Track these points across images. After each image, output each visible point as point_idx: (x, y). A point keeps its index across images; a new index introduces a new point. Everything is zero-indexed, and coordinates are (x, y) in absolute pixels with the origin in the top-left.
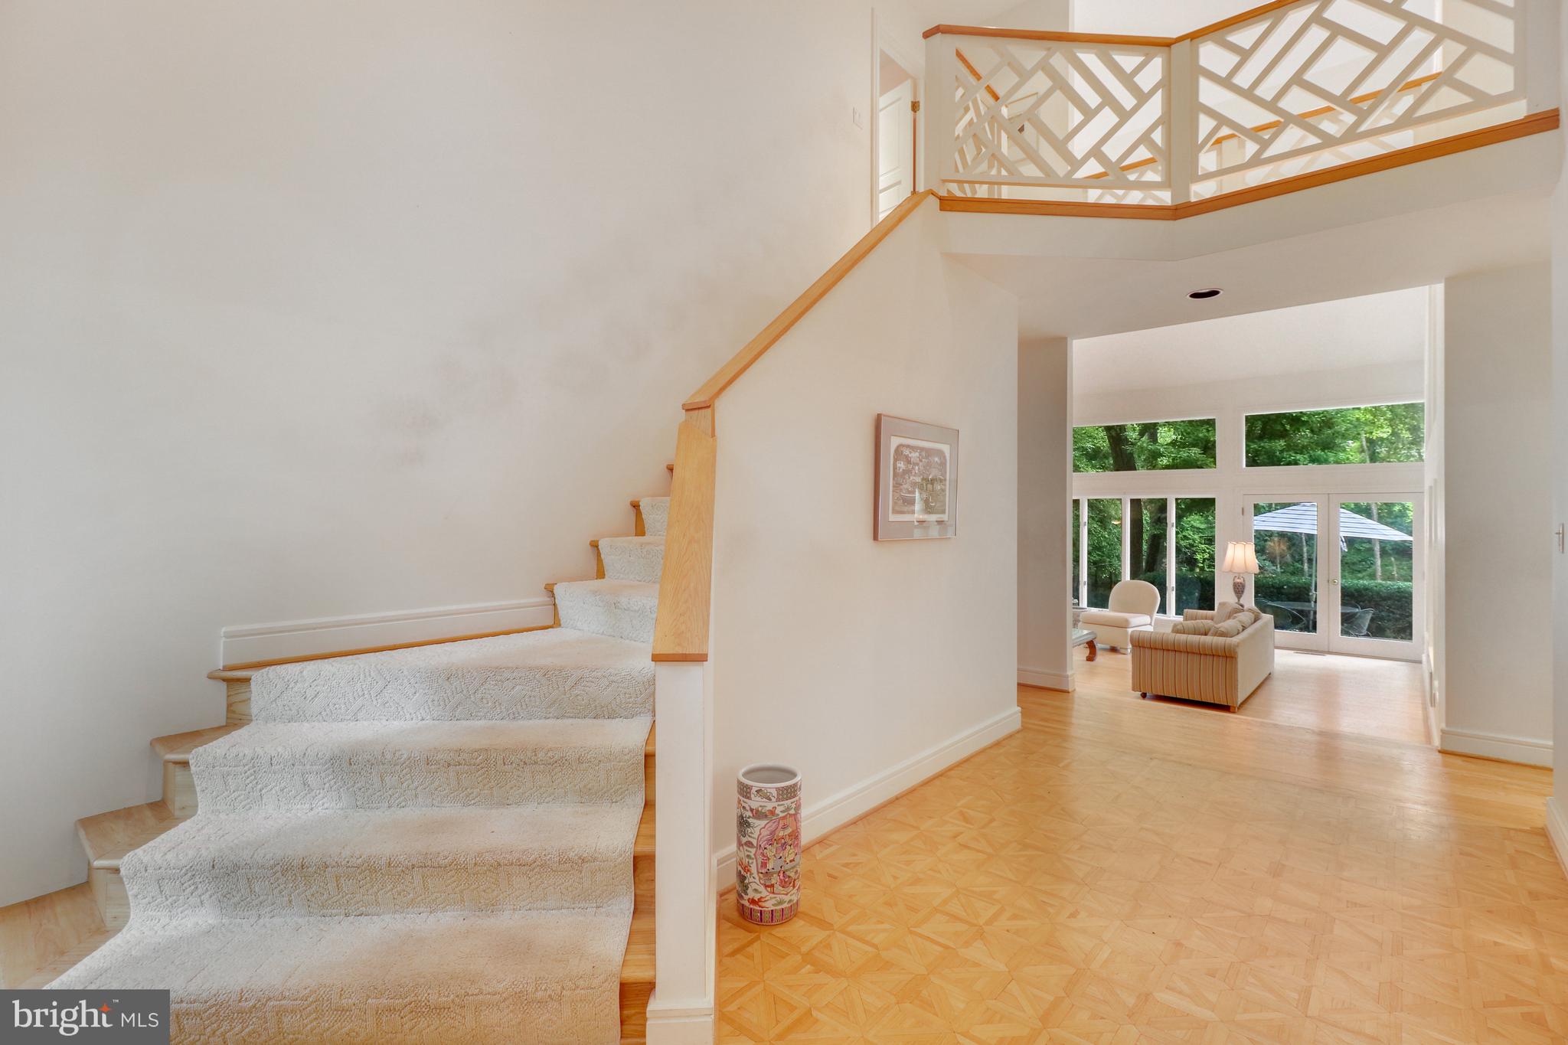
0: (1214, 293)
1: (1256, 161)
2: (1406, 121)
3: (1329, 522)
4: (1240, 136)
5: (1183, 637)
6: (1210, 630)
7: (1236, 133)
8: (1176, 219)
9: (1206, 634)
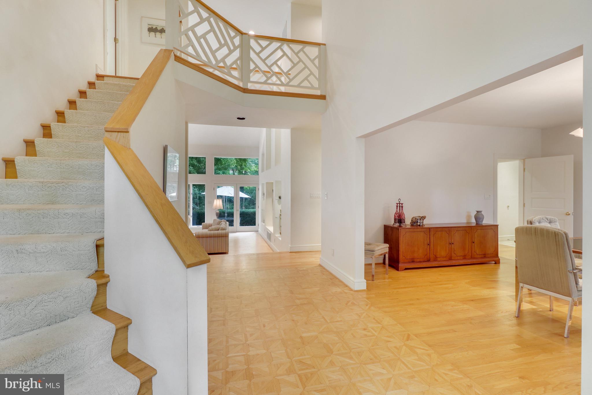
0: (243, 119)
1: (265, 83)
2: (299, 86)
3: (236, 193)
4: (260, 72)
5: (213, 232)
6: (219, 229)
7: (259, 71)
8: (244, 93)
9: (218, 230)
